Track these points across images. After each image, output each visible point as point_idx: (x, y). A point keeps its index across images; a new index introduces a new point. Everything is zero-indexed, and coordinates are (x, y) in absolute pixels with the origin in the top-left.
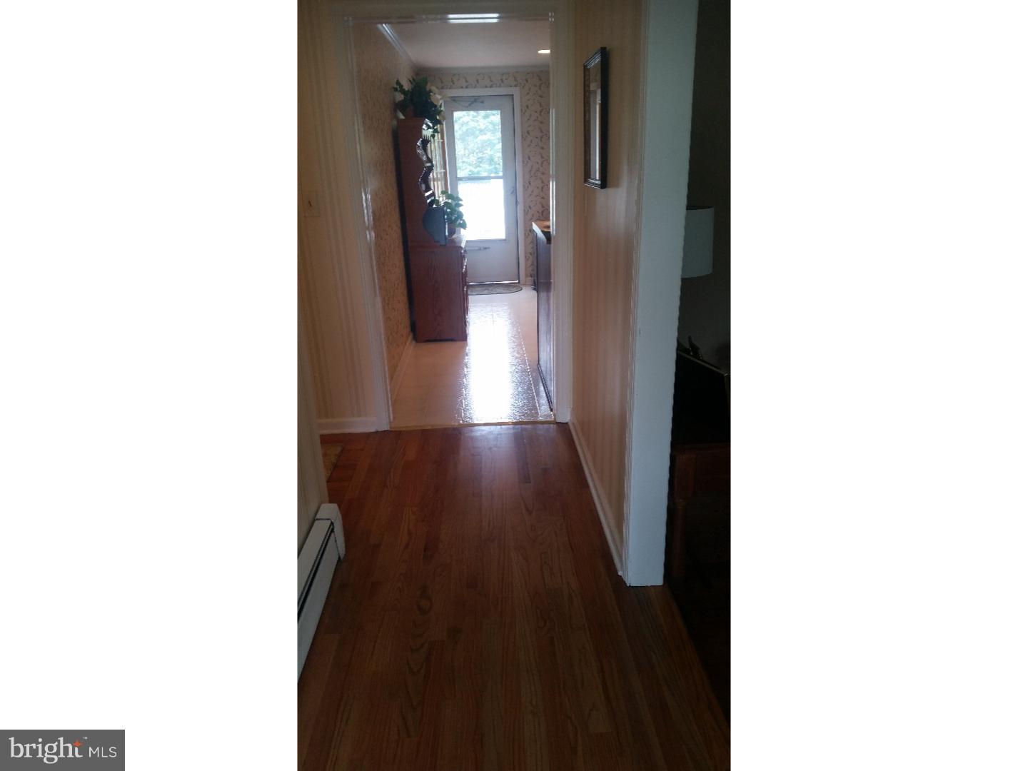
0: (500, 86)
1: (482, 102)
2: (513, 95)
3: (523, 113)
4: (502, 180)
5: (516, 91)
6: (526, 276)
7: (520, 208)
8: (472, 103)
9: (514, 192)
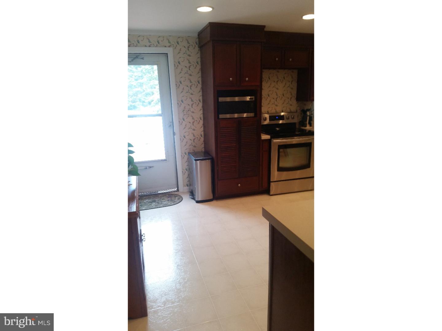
0: (157, 46)
1: (143, 59)
2: (167, 54)
3: (176, 67)
4: (161, 118)
5: (170, 51)
6: (184, 186)
7: (177, 138)
8: (135, 58)
9: (172, 125)
